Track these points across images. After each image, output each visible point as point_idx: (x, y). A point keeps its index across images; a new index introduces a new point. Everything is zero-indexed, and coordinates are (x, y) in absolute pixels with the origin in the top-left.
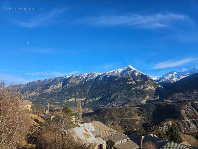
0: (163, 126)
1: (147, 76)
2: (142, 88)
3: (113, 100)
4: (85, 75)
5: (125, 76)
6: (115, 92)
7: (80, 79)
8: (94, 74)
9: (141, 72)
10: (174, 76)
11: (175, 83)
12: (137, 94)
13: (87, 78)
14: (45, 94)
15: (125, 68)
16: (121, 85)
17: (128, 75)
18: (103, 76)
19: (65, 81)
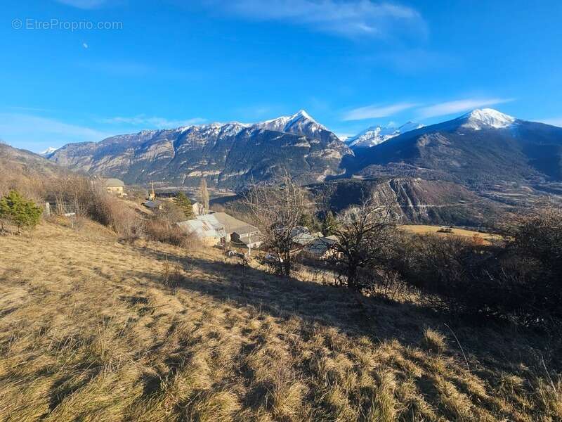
0: (344, 215)
1: (330, 133)
2: (320, 155)
3: (269, 176)
4: (218, 127)
5: (292, 132)
6: (274, 161)
7: (209, 135)
8: (234, 126)
9: (322, 126)
10: (376, 135)
11: (375, 147)
12: (311, 166)
13: (221, 133)
14: (143, 162)
15: (295, 116)
16: (284, 149)
17: (299, 130)
18: (252, 131)
19: (179, 138)
